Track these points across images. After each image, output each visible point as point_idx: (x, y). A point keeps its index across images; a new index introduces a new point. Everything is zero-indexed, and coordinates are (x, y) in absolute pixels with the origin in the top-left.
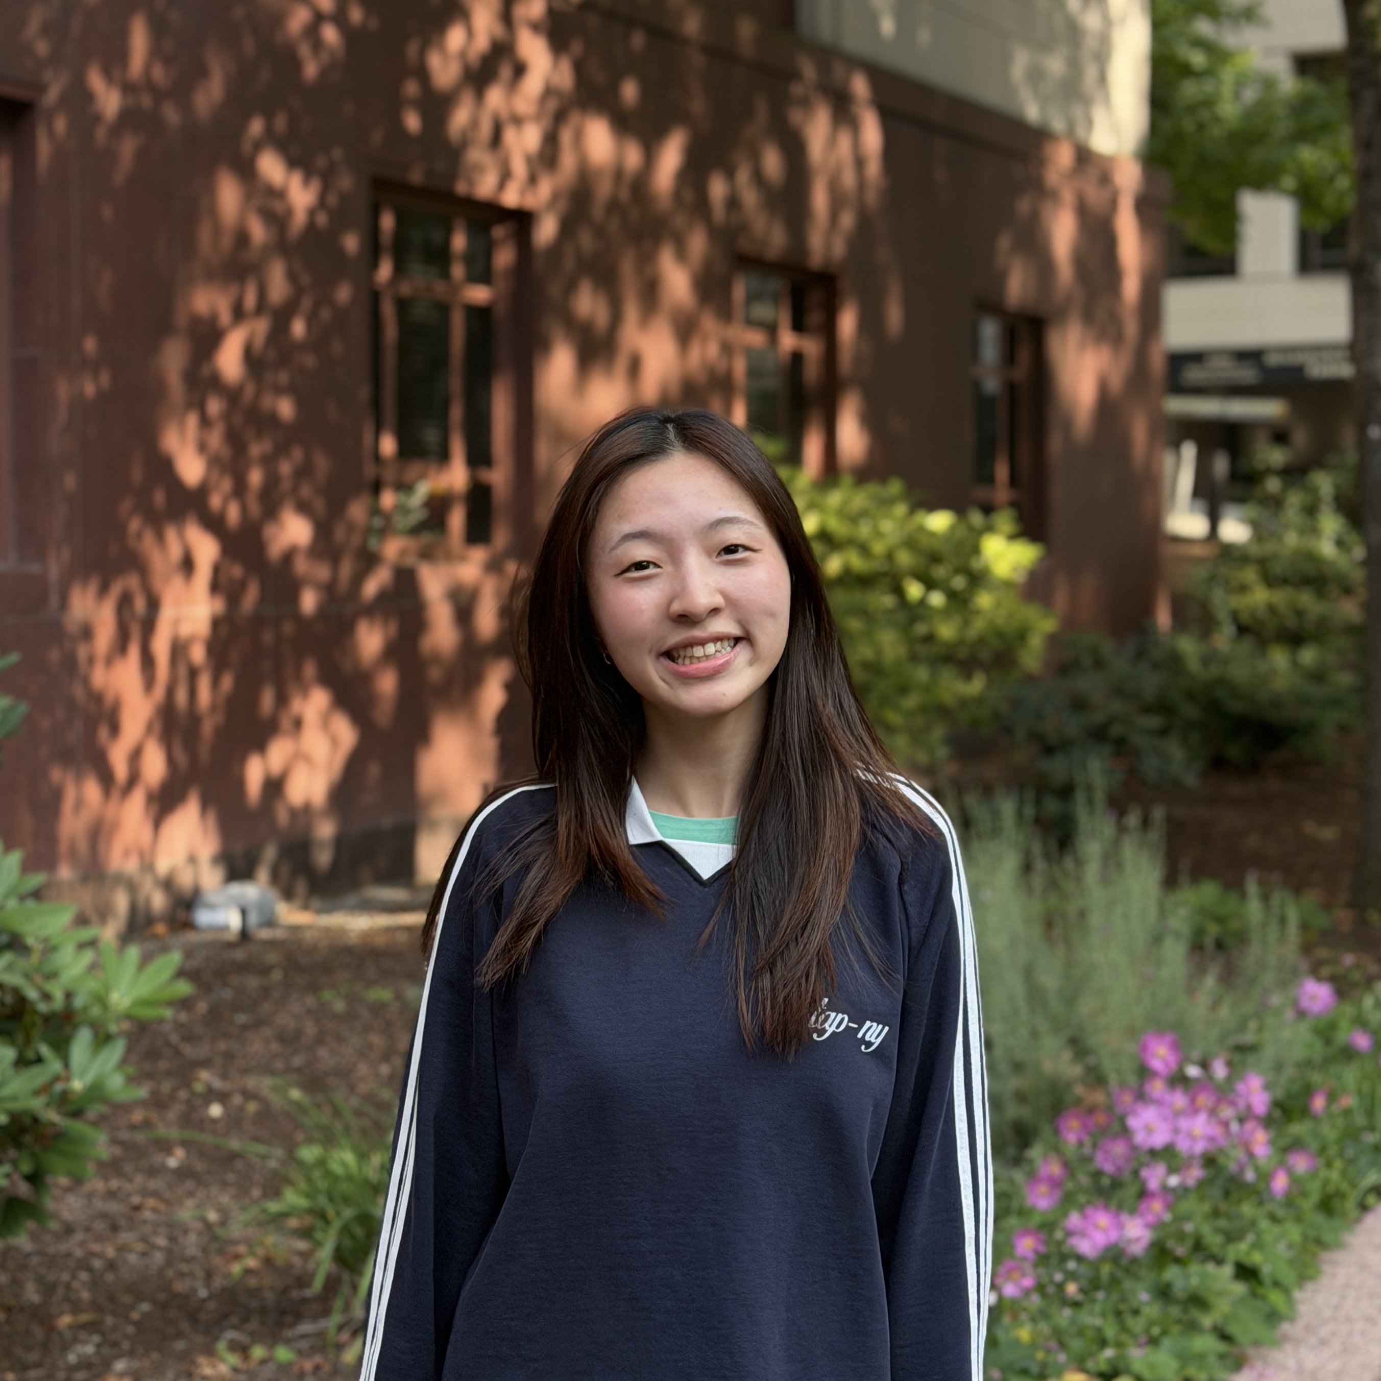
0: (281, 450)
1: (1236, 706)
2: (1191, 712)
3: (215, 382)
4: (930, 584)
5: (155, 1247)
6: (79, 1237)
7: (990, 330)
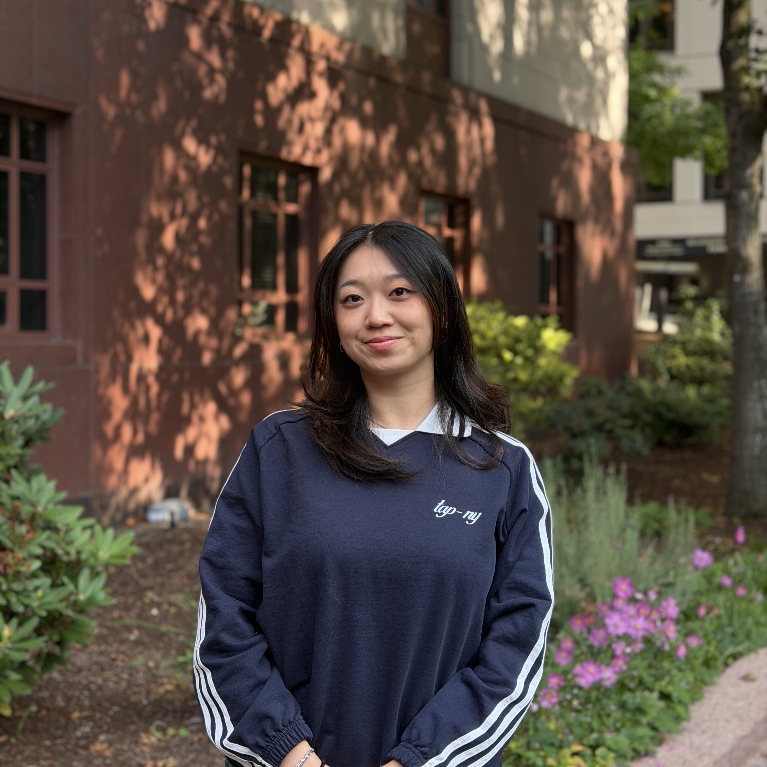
0: (193, 284)
1: (669, 416)
2: (647, 418)
3: (161, 250)
4: (515, 353)
5: (122, 679)
6: (84, 673)
7: (548, 228)
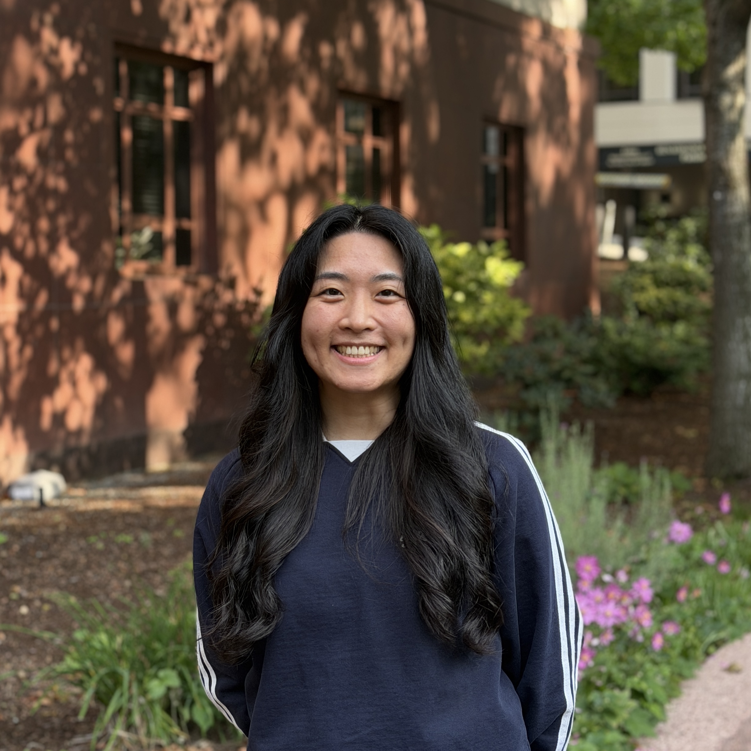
1: (638, 359)
2: (611, 362)
4: (455, 288)
7: (493, 134)
